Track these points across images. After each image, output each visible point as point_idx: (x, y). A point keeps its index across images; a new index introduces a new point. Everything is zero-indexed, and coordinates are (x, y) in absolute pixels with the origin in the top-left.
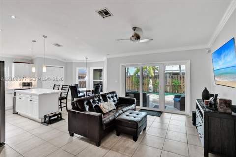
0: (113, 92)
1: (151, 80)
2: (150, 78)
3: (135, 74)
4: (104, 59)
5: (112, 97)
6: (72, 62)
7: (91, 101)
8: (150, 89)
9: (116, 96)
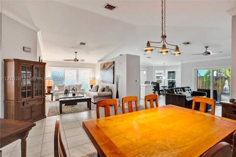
0: (189, 87)
1: (227, 81)
2: (226, 79)
3: (206, 75)
4: (179, 63)
5: (188, 90)
6: (152, 67)
7: (174, 90)
8: (225, 90)
9: (190, 90)
